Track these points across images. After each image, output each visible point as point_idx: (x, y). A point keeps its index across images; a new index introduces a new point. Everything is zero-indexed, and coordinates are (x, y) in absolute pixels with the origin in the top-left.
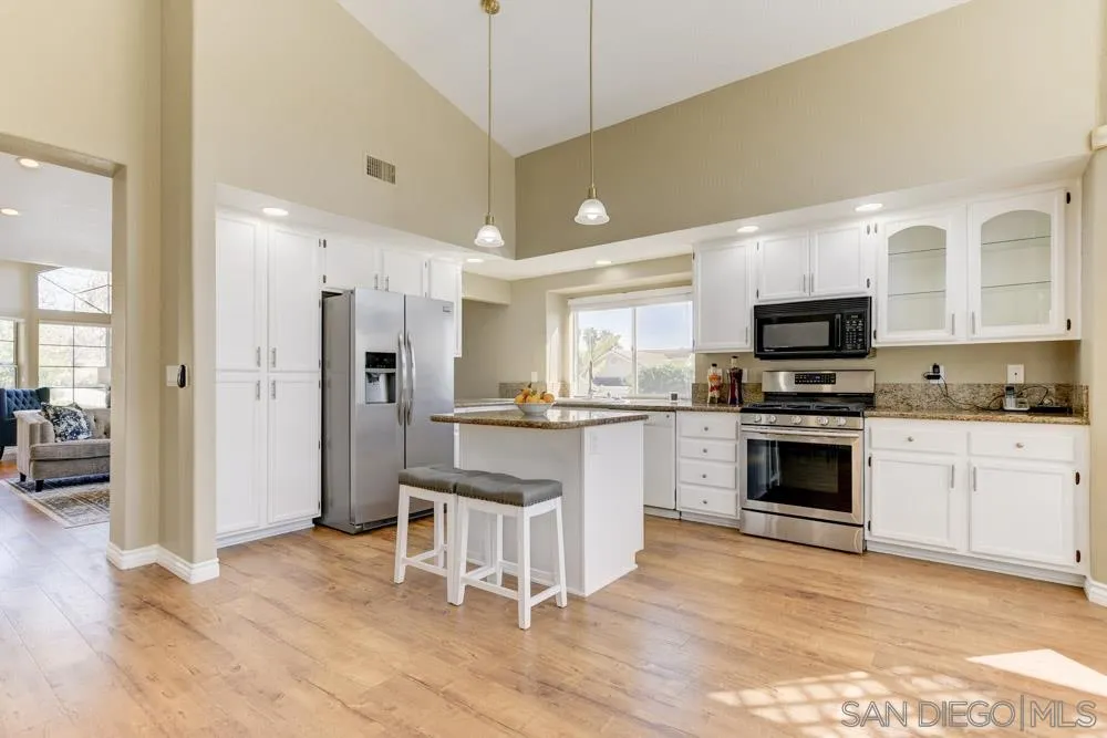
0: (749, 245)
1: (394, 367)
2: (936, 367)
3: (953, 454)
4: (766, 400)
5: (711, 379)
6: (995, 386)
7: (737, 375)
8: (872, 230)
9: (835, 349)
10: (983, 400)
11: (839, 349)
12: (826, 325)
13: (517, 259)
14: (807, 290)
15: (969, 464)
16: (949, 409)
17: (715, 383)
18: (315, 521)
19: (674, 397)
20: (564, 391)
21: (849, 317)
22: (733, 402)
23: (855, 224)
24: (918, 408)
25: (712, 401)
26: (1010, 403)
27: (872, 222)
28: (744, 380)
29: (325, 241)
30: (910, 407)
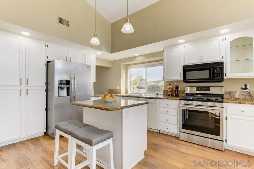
0: (181, 47)
1: (69, 85)
2: (246, 85)
4: (187, 96)
7: (177, 88)
8: (224, 39)
9: (211, 79)
11: (212, 79)
12: (208, 71)
13: (111, 53)
14: (201, 61)
16: (251, 100)
17: (170, 90)
18: (45, 133)
19: (157, 94)
20: (126, 92)
21: (216, 69)
22: (176, 96)
23: (218, 38)
25: (169, 95)
27: (224, 37)
28: (179, 89)
29: (48, 45)
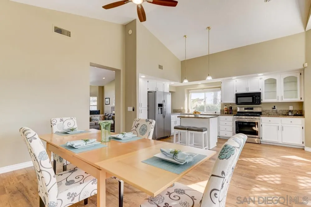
0: (234, 81)
1: (162, 107)
2: (275, 106)
3: (278, 124)
4: (238, 113)
5: (225, 109)
6: (287, 110)
7: (231, 108)
8: (261, 79)
9: (253, 103)
10: (284, 113)
12: (251, 98)
13: (181, 83)
14: (247, 91)
15: (282, 126)
16: (277, 115)
19: (216, 112)
20: (188, 112)
21: (256, 96)
22: (230, 114)
23: (257, 78)
24: (271, 115)
25: (225, 113)
26: (290, 114)
27: (261, 77)
28: (233, 109)
29: (148, 81)
30: (269, 115)
